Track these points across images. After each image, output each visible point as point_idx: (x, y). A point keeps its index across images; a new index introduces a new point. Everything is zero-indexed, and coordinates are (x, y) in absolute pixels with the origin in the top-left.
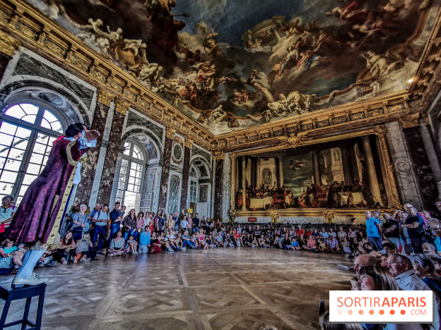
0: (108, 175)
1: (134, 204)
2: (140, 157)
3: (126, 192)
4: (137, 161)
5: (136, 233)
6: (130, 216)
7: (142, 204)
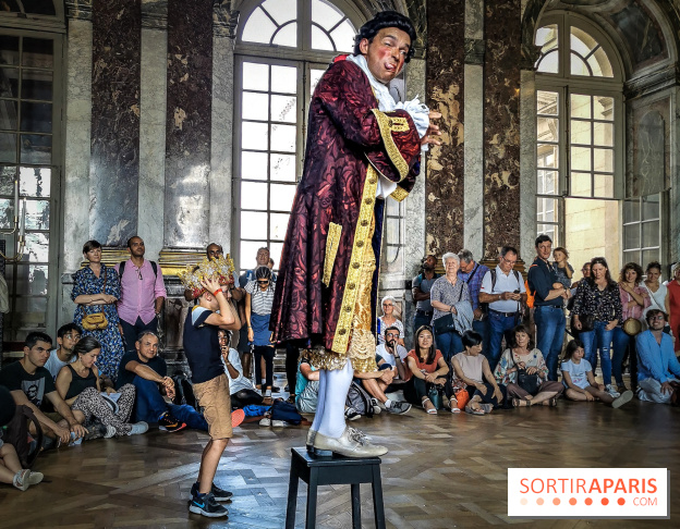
0: (501, 153)
1: (602, 241)
2: (600, 68)
3: (568, 201)
4: (590, 86)
5: (622, 336)
6: (590, 279)
7: (628, 237)
